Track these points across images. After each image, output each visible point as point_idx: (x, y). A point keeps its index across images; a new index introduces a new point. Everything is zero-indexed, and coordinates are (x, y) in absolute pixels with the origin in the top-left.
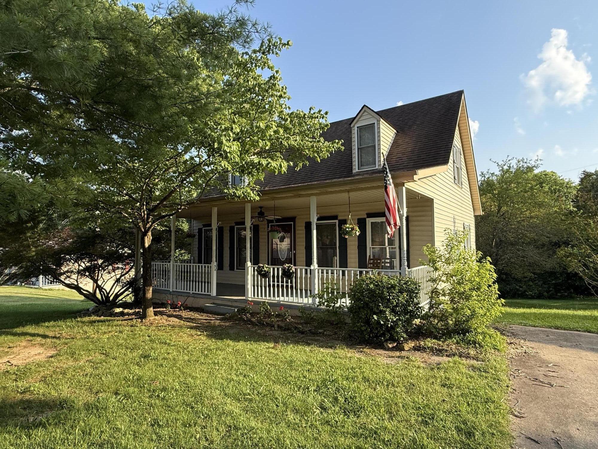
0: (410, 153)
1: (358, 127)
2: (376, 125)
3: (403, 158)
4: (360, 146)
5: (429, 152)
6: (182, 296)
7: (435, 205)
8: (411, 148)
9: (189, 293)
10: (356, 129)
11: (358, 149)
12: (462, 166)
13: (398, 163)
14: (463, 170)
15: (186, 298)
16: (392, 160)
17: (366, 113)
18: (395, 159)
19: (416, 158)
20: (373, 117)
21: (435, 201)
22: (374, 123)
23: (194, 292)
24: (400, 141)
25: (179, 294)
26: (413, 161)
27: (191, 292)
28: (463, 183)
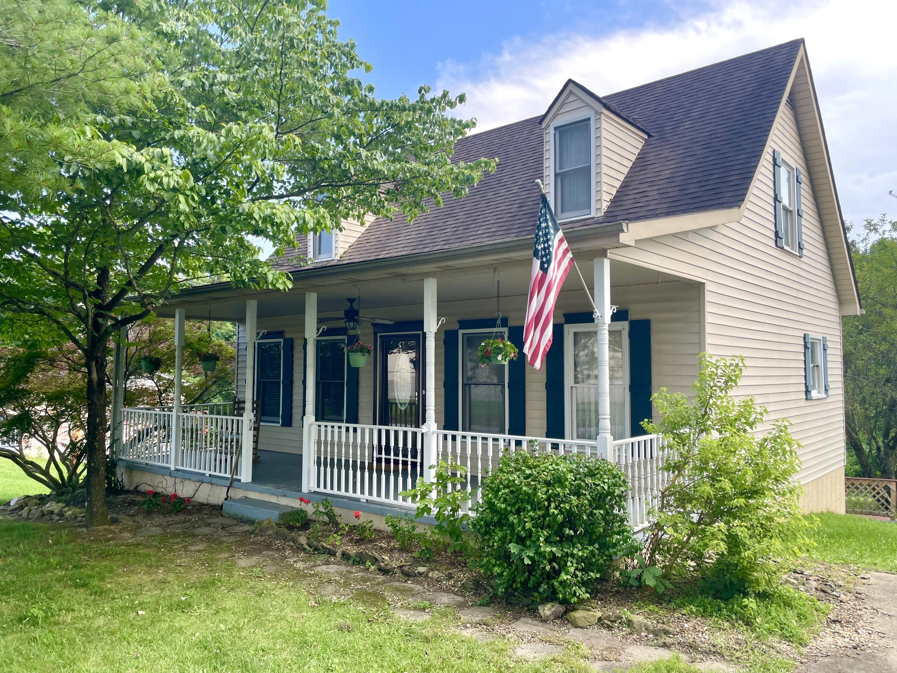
0: (667, 181)
1: (555, 129)
2: (592, 122)
3: (650, 194)
4: (561, 168)
5: (706, 178)
6: (189, 479)
7: (708, 297)
8: (669, 172)
9: (204, 474)
10: (551, 130)
11: (556, 175)
12: (803, 207)
13: (638, 205)
14: (804, 215)
15: (198, 484)
16: (626, 198)
17: (572, 98)
18: (632, 197)
19: (676, 194)
20: (588, 105)
21: (709, 287)
22: (589, 119)
23: (212, 473)
24: (651, 157)
25: (187, 476)
26: (670, 200)
27: (207, 473)
28: (806, 245)
